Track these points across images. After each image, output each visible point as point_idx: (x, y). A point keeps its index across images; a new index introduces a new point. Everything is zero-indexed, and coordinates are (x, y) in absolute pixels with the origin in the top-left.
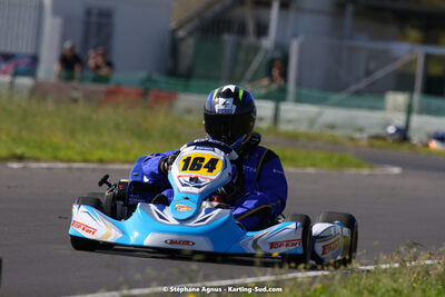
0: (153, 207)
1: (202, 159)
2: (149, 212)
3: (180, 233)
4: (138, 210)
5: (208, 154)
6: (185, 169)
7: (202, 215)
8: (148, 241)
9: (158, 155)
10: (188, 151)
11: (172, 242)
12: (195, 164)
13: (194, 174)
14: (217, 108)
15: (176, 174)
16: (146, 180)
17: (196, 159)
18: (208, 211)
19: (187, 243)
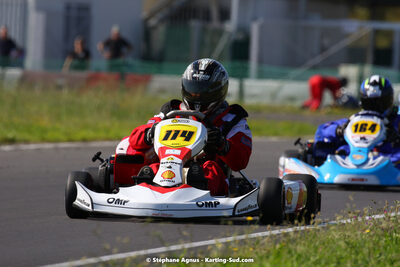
0: (338, 157)
1: (366, 125)
2: (336, 161)
3: (358, 174)
4: (329, 160)
5: (370, 121)
6: (356, 131)
7: (371, 161)
8: (337, 179)
9: (332, 123)
10: (355, 120)
11: (353, 180)
12: (362, 128)
13: (362, 134)
14: (369, 93)
15: (351, 136)
16: (326, 140)
17: (362, 125)
18: (375, 158)
19: (362, 180)
